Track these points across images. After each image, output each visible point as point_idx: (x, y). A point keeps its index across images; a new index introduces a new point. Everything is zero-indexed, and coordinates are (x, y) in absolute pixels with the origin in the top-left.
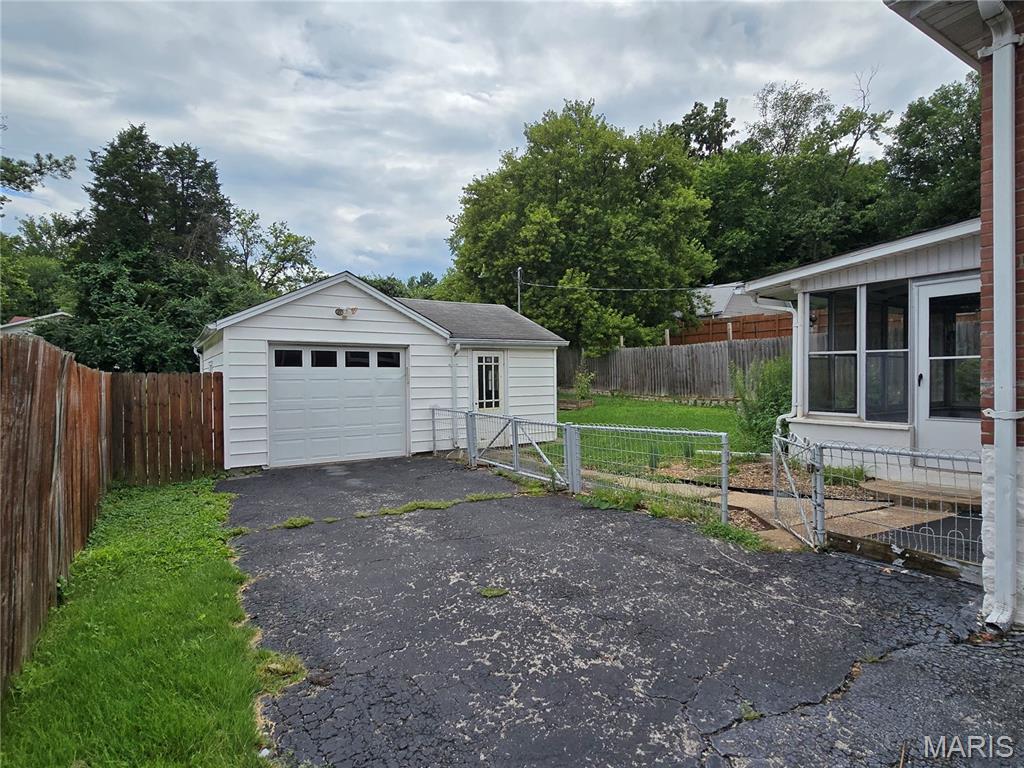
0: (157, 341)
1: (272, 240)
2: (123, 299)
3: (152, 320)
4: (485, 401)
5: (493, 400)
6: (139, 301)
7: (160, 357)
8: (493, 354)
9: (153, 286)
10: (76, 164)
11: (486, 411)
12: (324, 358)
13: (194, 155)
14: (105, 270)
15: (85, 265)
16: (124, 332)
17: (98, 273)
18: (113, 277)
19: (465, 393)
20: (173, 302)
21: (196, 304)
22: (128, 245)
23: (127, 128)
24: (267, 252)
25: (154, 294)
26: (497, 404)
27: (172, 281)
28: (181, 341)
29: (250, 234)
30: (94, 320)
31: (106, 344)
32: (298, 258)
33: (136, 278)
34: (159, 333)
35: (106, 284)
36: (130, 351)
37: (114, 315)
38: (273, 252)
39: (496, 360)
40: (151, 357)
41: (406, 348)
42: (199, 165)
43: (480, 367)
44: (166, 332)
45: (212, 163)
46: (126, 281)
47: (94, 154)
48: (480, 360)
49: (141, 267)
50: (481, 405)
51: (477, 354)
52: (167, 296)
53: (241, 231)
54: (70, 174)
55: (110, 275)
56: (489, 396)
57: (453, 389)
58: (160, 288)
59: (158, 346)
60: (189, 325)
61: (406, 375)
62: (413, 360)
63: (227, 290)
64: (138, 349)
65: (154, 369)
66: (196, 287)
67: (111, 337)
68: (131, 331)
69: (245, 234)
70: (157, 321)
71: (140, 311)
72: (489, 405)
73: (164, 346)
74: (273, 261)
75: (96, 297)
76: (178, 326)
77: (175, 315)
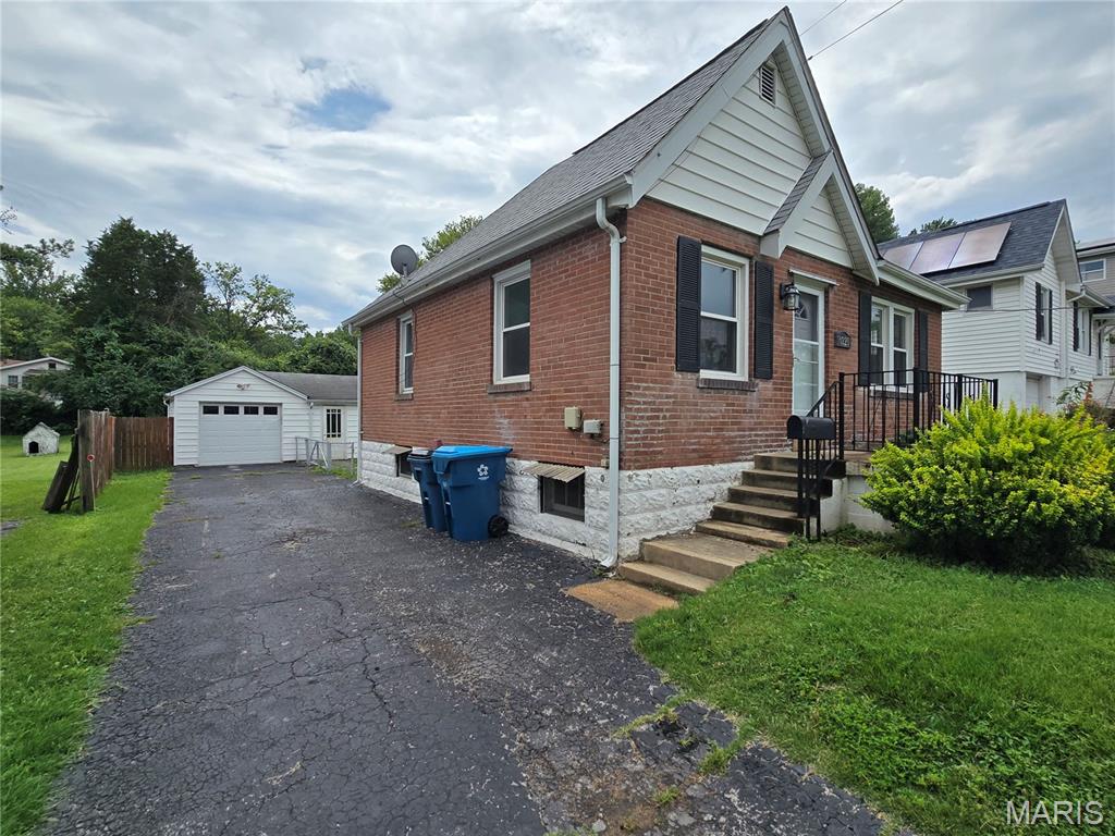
0: (141, 390)
1: (253, 292)
2: (112, 357)
3: (136, 374)
4: (331, 433)
5: (337, 433)
6: (125, 359)
7: (142, 402)
8: (337, 408)
9: (136, 347)
10: (74, 246)
11: (331, 440)
12: (231, 410)
13: (174, 240)
14: (98, 333)
15: (82, 329)
16: (113, 383)
17: (92, 335)
18: (104, 339)
19: (319, 429)
20: (154, 360)
21: (172, 362)
22: (117, 313)
23: (117, 221)
24: (249, 302)
25: (139, 353)
26: (339, 436)
27: (152, 342)
28: (159, 390)
29: (233, 286)
30: (89, 373)
31: (99, 392)
32: (279, 308)
33: (124, 340)
34: (142, 383)
35: (99, 345)
36: (118, 398)
37: (105, 370)
38: (255, 302)
39: (339, 411)
40: (135, 402)
41: (281, 404)
42: (178, 248)
43: (328, 415)
44: (148, 383)
45: (188, 247)
46: (115, 343)
47: (91, 243)
48: (328, 411)
49: (128, 330)
50: (328, 436)
51: (326, 408)
52: (150, 355)
53: (224, 283)
54: (70, 254)
55: (102, 338)
56: (334, 431)
57: (310, 427)
58: (144, 349)
59: (140, 395)
60: (167, 378)
61: (281, 419)
62: (285, 411)
63: (199, 350)
64: (124, 396)
65: (137, 414)
66: (172, 348)
67: (103, 386)
68: (118, 382)
69: (227, 285)
70: (141, 374)
71: (128, 367)
72: (334, 436)
73: (146, 394)
74: (255, 310)
75: (91, 354)
76: (158, 379)
77: (155, 369)
